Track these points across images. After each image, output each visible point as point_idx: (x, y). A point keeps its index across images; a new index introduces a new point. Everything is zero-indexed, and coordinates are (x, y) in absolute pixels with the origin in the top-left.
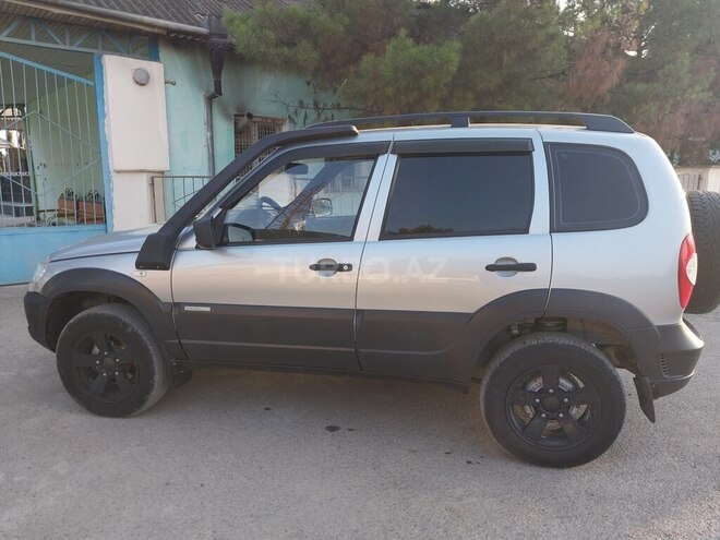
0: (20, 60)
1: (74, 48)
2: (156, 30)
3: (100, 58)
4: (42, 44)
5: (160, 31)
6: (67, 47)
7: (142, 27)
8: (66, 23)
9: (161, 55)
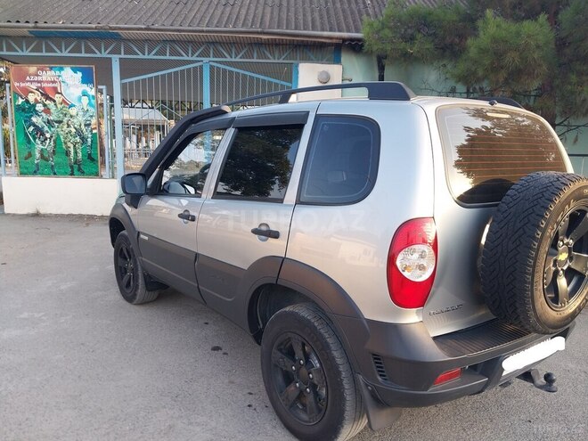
0: (246, 73)
1: (281, 61)
2: (334, 41)
3: (297, 66)
4: (261, 61)
5: (337, 41)
6: (276, 61)
7: (323, 40)
8: (276, 45)
9: (342, 59)
